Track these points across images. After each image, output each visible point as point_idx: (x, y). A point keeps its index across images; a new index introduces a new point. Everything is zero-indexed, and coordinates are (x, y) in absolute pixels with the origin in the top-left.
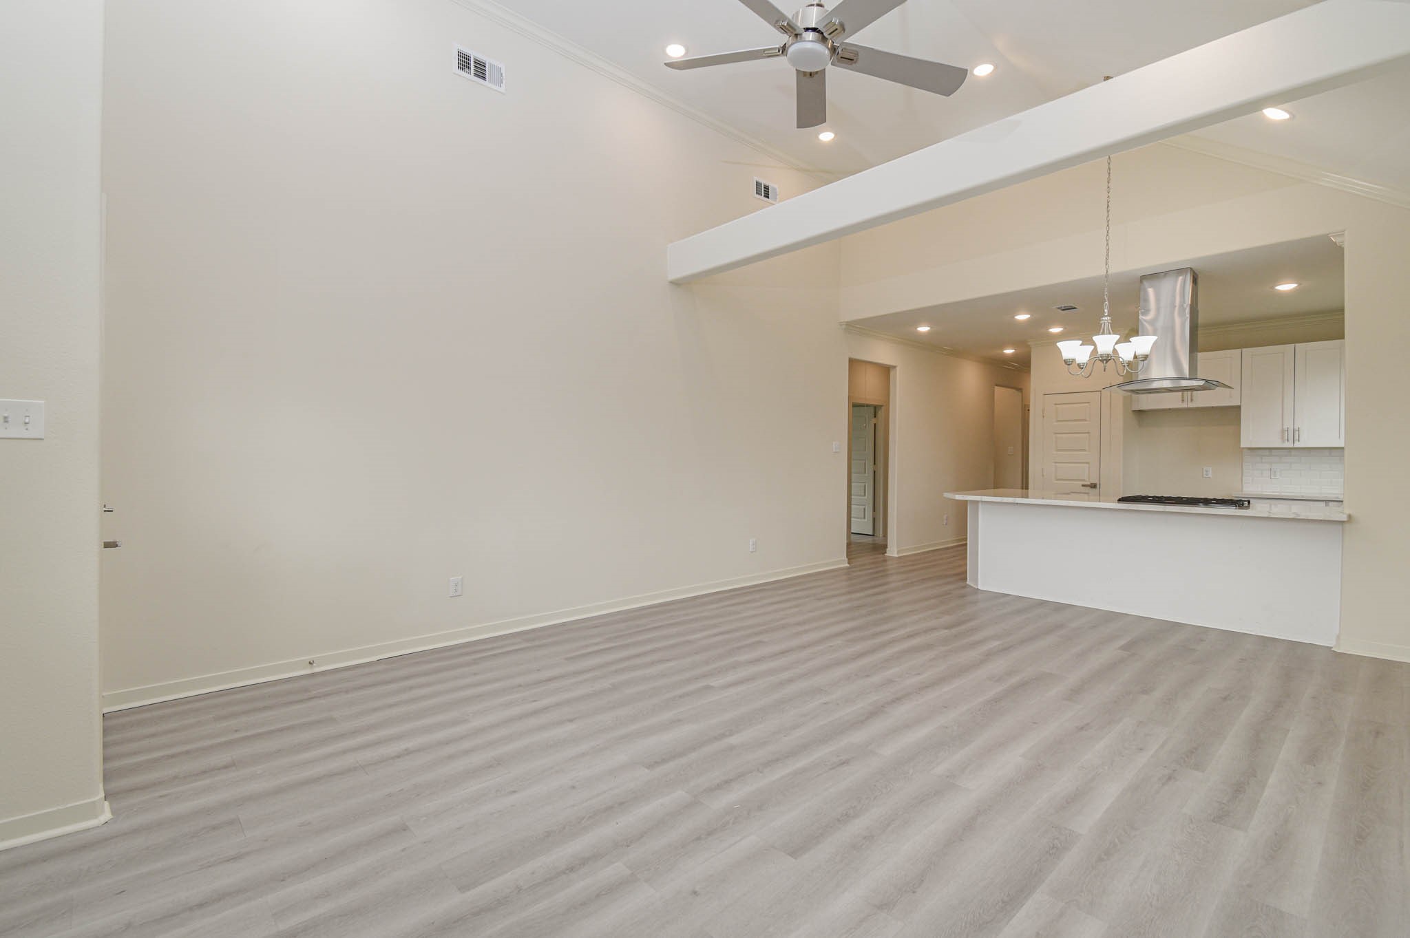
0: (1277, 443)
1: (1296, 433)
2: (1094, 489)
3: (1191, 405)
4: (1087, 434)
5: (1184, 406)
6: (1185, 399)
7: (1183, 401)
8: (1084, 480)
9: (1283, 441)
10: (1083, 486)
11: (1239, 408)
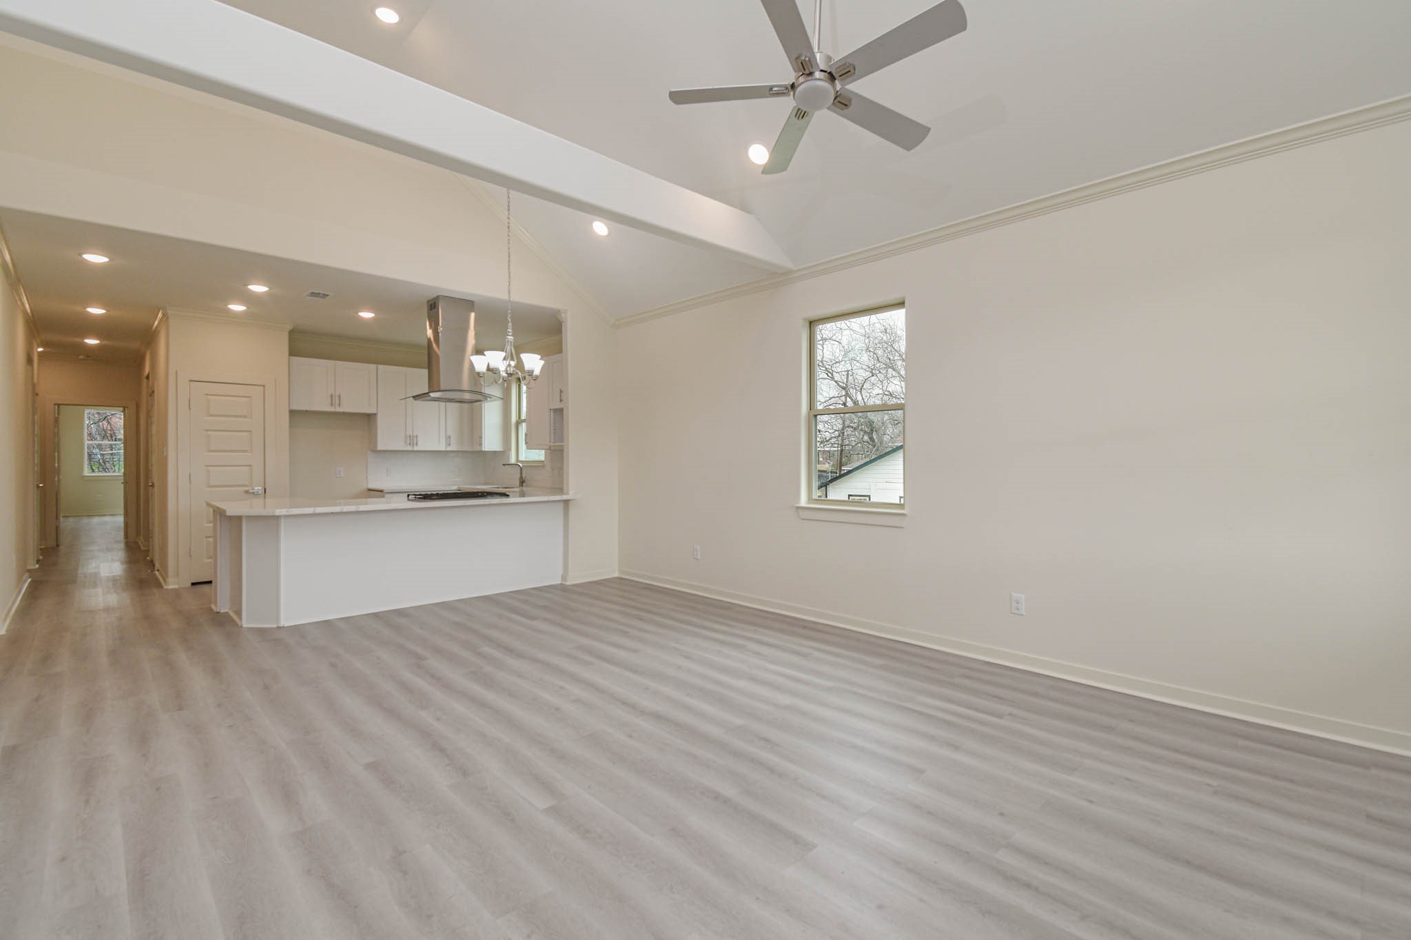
0: (402, 448)
1: (415, 440)
3: (338, 410)
4: (248, 433)
5: (332, 410)
6: (334, 404)
7: (331, 404)
8: (246, 485)
9: (408, 445)
10: (245, 492)
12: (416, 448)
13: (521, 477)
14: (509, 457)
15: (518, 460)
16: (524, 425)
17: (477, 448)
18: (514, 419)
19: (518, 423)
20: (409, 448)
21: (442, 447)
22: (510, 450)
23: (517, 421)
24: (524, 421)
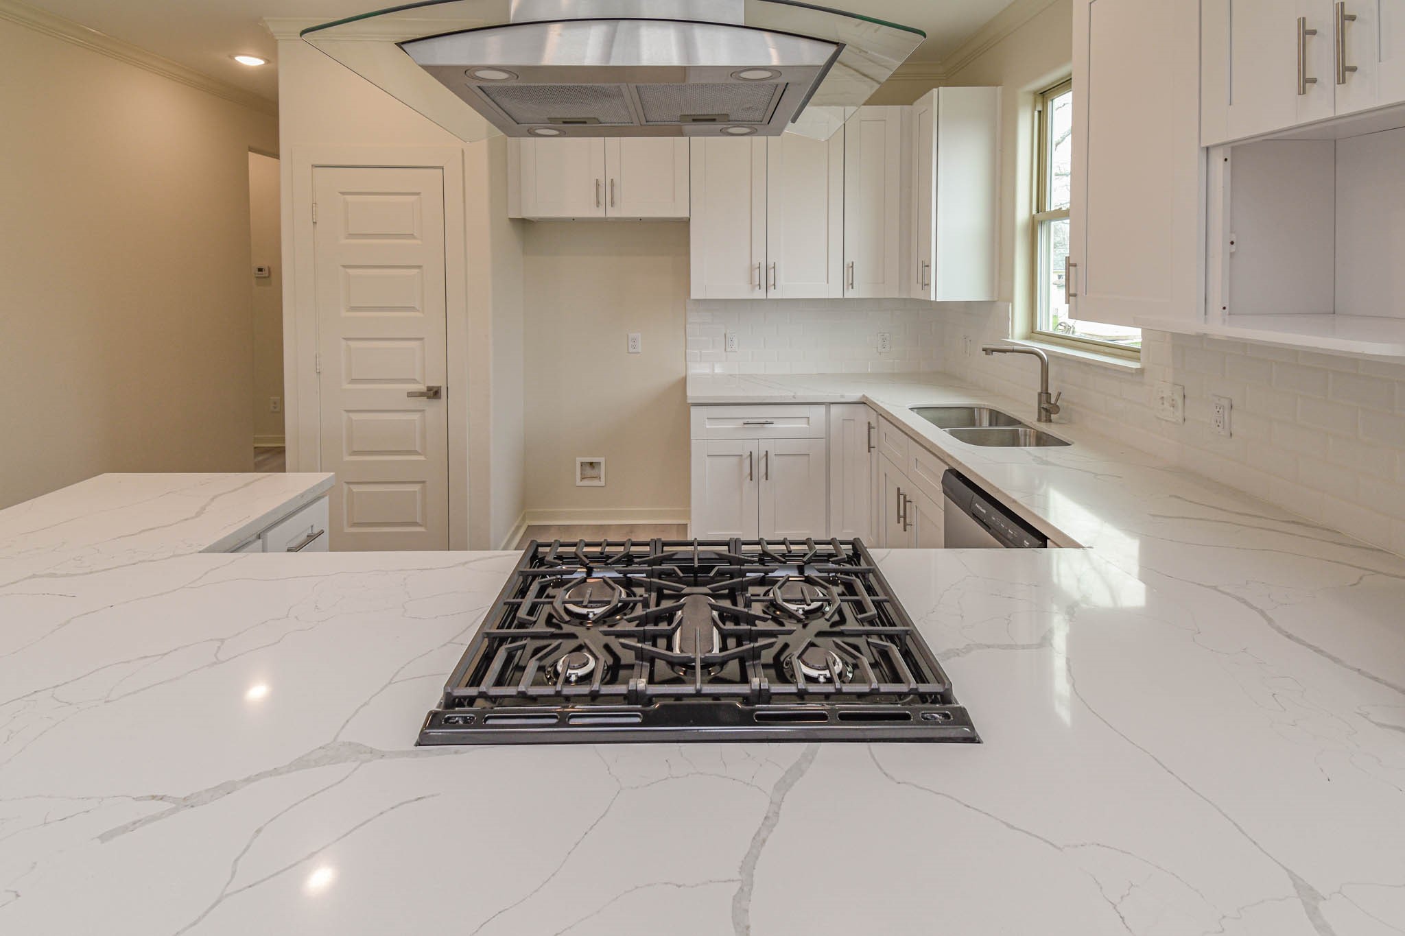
0: (744, 293)
1: (771, 273)
2: (435, 402)
3: (613, 213)
4: (417, 270)
5: (599, 213)
6: (602, 201)
7: (598, 203)
8: (414, 381)
9: (753, 288)
10: (410, 395)
11: (686, 223)
12: (773, 294)
13: (1045, 394)
14: (1005, 322)
15: (1032, 333)
16: (1061, 229)
17: (918, 294)
18: (1022, 211)
19: (1040, 217)
20: (759, 294)
21: (834, 291)
22: (1011, 299)
23: (1033, 218)
24: (1060, 214)
